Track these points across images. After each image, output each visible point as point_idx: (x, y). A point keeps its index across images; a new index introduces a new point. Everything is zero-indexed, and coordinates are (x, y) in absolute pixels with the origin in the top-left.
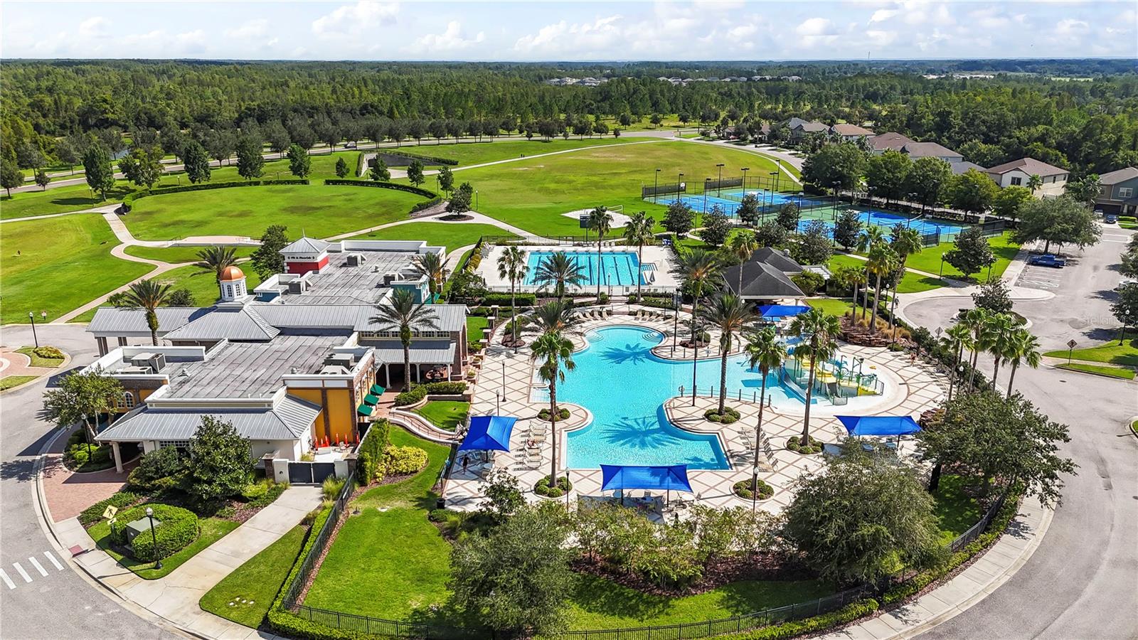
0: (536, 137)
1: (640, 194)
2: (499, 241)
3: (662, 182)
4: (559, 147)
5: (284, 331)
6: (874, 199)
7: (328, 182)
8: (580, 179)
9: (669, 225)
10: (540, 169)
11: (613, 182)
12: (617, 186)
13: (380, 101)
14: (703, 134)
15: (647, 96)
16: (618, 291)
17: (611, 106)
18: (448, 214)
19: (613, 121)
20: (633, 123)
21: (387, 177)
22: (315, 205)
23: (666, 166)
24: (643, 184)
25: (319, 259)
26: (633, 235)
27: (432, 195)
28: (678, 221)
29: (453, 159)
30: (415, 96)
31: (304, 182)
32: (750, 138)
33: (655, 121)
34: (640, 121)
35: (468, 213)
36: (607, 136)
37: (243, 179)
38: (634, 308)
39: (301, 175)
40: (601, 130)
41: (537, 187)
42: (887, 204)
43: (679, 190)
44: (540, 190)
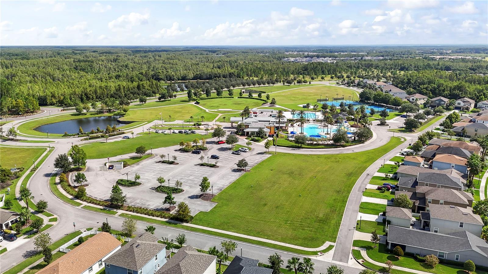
0: (286, 84)
1: (316, 101)
2: (285, 110)
3: (322, 98)
4: (293, 88)
5: (259, 121)
6: (375, 103)
7: (238, 98)
8: (301, 97)
9: (323, 108)
10: (289, 94)
11: (309, 98)
12: (311, 99)
13: (234, 72)
14: (337, 83)
15: (320, 69)
16: (311, 119)
17: (308, 72)
18: (270, 105)
19: (309, 78)
20: (315, 79)
21: (252, 96)
22: (240, 103)
23: (324, 94)
24: (317, 99)
25: (257, 112)
26: (315, 110)
27: (266, 101)
28: (325, 107)
29: (264, 91)
30: (245, 70)
31: (233, 97)
32: (352, 85)
33: (323, 78)
34: (317, 78)
35: (275, 105)
36: (307, 84)
37: (218, 97)
38: (314, 122)
39: (231, 96)
40: (305, 82)
41: (289, 99)
42: (378, 105)
43: (326, 100)
44: (290, 100)
